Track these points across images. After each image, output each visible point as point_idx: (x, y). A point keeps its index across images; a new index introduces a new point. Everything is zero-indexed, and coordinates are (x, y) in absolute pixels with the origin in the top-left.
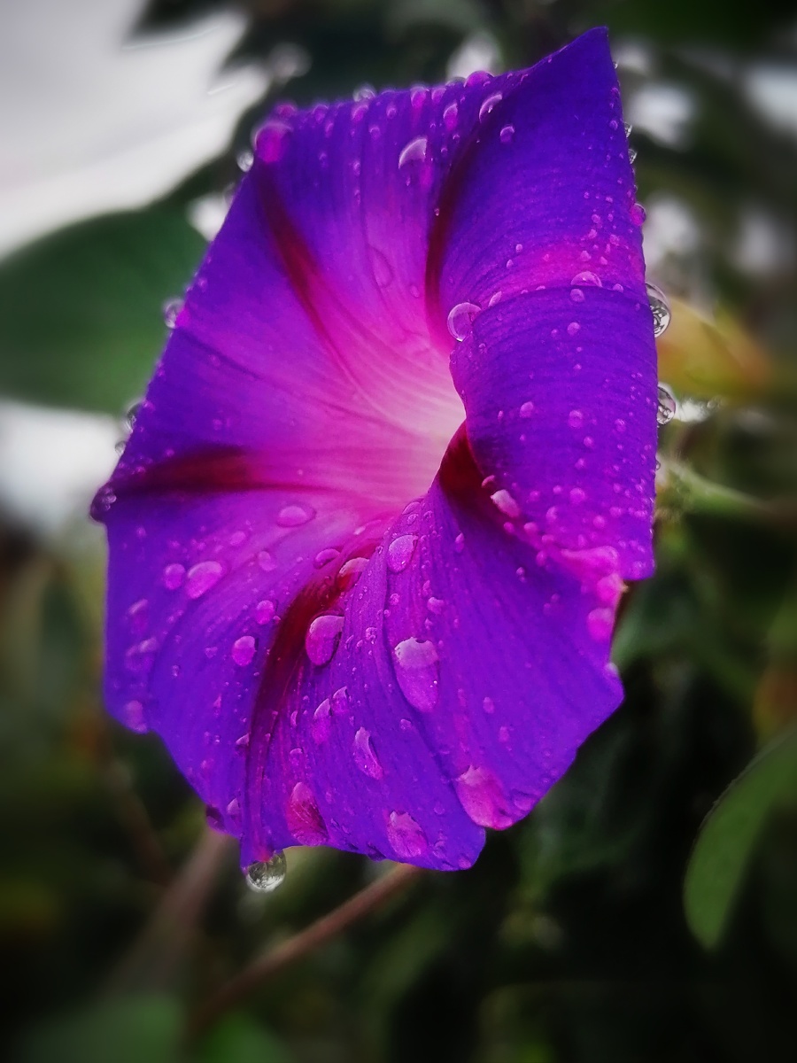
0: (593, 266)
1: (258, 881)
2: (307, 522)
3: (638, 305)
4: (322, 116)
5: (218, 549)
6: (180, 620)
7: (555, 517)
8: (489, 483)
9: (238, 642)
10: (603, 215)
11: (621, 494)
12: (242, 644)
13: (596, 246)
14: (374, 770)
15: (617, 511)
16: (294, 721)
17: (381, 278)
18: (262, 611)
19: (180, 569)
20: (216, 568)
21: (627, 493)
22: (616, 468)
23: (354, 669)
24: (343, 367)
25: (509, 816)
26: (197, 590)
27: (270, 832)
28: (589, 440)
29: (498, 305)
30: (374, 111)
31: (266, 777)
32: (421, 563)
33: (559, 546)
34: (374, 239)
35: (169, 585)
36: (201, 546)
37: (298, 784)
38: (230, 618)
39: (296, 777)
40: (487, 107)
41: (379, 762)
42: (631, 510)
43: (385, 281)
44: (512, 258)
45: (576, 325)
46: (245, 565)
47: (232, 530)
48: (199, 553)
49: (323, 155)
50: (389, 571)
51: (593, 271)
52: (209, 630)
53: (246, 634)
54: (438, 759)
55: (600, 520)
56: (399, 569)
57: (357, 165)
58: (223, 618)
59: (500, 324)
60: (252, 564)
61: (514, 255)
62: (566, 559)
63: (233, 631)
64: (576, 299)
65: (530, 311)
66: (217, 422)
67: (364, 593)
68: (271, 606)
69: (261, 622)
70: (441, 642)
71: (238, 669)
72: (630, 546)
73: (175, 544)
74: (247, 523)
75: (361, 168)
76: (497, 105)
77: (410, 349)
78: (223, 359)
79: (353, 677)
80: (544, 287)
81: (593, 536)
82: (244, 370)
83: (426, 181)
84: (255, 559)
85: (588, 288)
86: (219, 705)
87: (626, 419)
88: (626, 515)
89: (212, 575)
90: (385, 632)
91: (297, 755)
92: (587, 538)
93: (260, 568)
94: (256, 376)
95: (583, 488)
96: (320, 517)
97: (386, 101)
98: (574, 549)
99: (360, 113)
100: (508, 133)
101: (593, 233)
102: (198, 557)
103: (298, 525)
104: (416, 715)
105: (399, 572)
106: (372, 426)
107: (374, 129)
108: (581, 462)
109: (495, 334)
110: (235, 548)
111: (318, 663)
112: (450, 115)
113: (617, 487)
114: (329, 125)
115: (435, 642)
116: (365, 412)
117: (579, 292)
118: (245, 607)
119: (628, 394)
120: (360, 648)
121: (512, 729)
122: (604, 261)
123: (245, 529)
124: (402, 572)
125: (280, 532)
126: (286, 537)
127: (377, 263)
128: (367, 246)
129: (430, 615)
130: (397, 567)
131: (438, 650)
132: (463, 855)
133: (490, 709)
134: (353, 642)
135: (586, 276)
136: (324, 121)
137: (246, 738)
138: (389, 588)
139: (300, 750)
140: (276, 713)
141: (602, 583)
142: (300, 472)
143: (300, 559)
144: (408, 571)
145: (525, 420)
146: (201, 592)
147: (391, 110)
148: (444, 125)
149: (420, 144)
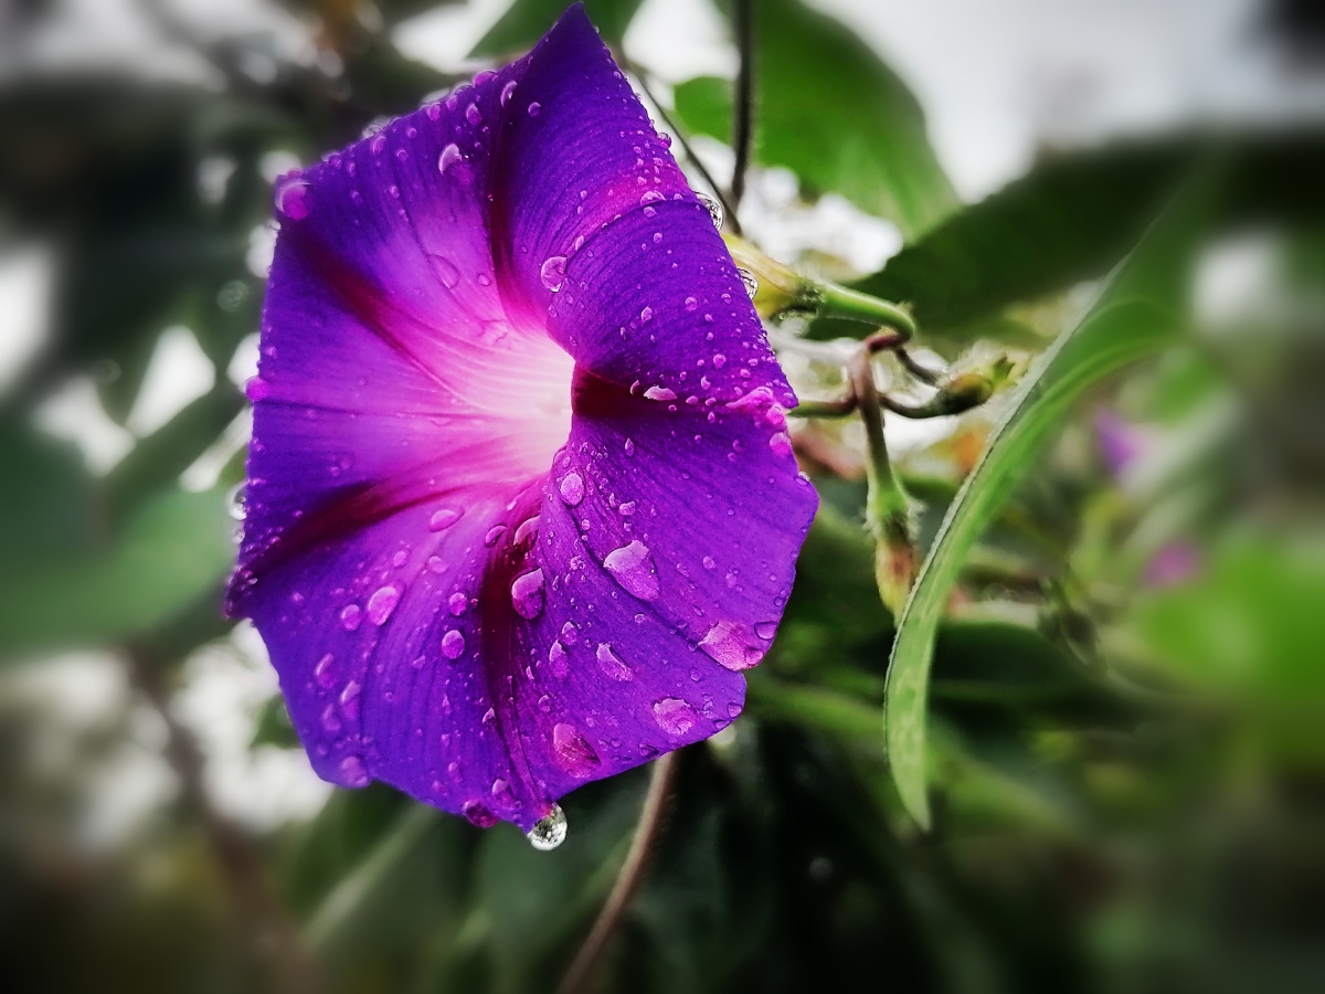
0: (652, 186)
1: (549, 834)
2: (458, 519)
3: (698, 207)
4: (338, 163)
5: (384, 576)
6: (374, 651)
7: (708, 383)
8: (635, 388)
9: (444, 641)
10: (642, 146)
11: (751, 348)
12: (448, 639)
13: (646, 171)
14: (625, 674)
15: (753, 361)
16: (531, 676)
17: (448, 281)
18: (455, 604)
19: (355, 608)
20: (390, 591)
21: (755, 346)
22: (738, 330)
23: (572, 600)
24: (433, 377)
25: (757, 650)
26: (381, 617)
27: (544, 785)
28: (708, 317)
29: (583, 247)
30: (392, 138)
31: (523, 736)
32: (597, 485)
33: (721, 403)
34: (431, 248)
35: (349, 626)
36: (366, 580)
37: (556, 728)
38: (425, 626)
39: (552, 722)
40: (506, 95)
41: (627, 665)
42: (763, 358)
43: (453, 282)
44: (580, 204)
45: (659, 235)
46: (418, 575)
47: (390, 555)
48: (366, 587)
49: (355, 194)
50: (568, 507)
51: (652, 190)
52: (409, 645)
53: (448, 631)
54: (679, 632)
55: (744, 371)
56: (578, 501)
57: (393, 189)
58: (418, 629)
59: (593, 259)
60: (425, 572)
61: (581, 202)
62: (732, 409)
63: (435, 633)
64: (650, 215)
65: (616, 238)
66: (334, 469)
67: (551, 539)
68: (462, 596)
69: (458, 614)
70: (645, 535)
71: (453, 662)
72: (774, 385)
73: (339, 591)
74: (402, 542)
75: (400, 191)
76: (515, 91)
77: (490, 337)
78: (320, 409)
79: (574, 607)
80: (619, 216)
81: (745, 384)
82: (344, 411)
83: (467, 179)
84: (426, 565)
85: (656, 203)
86: (448, 703)
87: (729, 292)
88: (760, 362)
89: (389, 598)
90: (591, 552)
91: (545, 702)
92: (741, 387)
93: (435, 573)
94: (357, 413)
95: (720, 352)
96: (469, 511)
97: (401, 127)
98: (735, 400)
99: (379, 143)
100: (535, 109)
101: (640, 162)
102: (367, 590)
103: (452, 524)
104: (645, 605)
105: (578, 504)
106: (477, 422)
107: (400, 152)
108: (710, 335)
109: (591, 270)
110: (401, 567)
111: (531, 616)
112: (473, 114)
113: (746, 344)
114: (352, 166)
115: (640, 538)
116: (466, 412)
117: (650, 208)
118: (436, 610)
119: (721, 274)
120: (571, 581)
121: (736, 572)
122: (657, 180)
123: (402, 548)
124: (581, 502)
125: (439, 536)
126: (447, 536)
127: (440, 267)
128: (427, 256)
129: (626, 519)
130: (575, 501)
131: (645, 544)
132: (731, 704)
133: (712, 565)
134: (560, 582)
135: (649, 195)
136: (344, 165)
137: (491, 712)
138: (575, 520)
139: (546, 697)
140: (510, 677)
141: (769, 413)
142: (432, 482)
143: (468, 550)
144: (587, 499)
145: (649, 323)
146: (385, 617)
147: (411, 131)
148: (469, 124)
149: (452, 150)
